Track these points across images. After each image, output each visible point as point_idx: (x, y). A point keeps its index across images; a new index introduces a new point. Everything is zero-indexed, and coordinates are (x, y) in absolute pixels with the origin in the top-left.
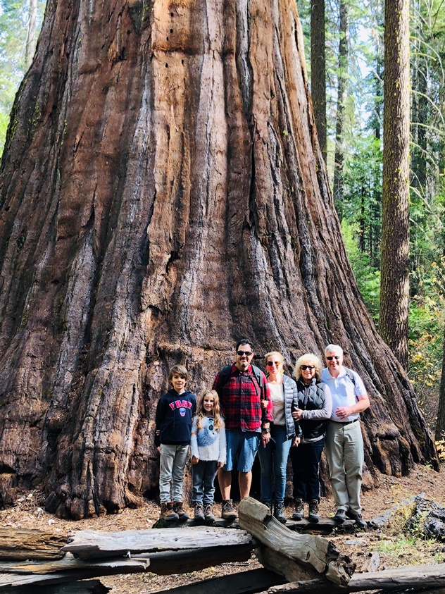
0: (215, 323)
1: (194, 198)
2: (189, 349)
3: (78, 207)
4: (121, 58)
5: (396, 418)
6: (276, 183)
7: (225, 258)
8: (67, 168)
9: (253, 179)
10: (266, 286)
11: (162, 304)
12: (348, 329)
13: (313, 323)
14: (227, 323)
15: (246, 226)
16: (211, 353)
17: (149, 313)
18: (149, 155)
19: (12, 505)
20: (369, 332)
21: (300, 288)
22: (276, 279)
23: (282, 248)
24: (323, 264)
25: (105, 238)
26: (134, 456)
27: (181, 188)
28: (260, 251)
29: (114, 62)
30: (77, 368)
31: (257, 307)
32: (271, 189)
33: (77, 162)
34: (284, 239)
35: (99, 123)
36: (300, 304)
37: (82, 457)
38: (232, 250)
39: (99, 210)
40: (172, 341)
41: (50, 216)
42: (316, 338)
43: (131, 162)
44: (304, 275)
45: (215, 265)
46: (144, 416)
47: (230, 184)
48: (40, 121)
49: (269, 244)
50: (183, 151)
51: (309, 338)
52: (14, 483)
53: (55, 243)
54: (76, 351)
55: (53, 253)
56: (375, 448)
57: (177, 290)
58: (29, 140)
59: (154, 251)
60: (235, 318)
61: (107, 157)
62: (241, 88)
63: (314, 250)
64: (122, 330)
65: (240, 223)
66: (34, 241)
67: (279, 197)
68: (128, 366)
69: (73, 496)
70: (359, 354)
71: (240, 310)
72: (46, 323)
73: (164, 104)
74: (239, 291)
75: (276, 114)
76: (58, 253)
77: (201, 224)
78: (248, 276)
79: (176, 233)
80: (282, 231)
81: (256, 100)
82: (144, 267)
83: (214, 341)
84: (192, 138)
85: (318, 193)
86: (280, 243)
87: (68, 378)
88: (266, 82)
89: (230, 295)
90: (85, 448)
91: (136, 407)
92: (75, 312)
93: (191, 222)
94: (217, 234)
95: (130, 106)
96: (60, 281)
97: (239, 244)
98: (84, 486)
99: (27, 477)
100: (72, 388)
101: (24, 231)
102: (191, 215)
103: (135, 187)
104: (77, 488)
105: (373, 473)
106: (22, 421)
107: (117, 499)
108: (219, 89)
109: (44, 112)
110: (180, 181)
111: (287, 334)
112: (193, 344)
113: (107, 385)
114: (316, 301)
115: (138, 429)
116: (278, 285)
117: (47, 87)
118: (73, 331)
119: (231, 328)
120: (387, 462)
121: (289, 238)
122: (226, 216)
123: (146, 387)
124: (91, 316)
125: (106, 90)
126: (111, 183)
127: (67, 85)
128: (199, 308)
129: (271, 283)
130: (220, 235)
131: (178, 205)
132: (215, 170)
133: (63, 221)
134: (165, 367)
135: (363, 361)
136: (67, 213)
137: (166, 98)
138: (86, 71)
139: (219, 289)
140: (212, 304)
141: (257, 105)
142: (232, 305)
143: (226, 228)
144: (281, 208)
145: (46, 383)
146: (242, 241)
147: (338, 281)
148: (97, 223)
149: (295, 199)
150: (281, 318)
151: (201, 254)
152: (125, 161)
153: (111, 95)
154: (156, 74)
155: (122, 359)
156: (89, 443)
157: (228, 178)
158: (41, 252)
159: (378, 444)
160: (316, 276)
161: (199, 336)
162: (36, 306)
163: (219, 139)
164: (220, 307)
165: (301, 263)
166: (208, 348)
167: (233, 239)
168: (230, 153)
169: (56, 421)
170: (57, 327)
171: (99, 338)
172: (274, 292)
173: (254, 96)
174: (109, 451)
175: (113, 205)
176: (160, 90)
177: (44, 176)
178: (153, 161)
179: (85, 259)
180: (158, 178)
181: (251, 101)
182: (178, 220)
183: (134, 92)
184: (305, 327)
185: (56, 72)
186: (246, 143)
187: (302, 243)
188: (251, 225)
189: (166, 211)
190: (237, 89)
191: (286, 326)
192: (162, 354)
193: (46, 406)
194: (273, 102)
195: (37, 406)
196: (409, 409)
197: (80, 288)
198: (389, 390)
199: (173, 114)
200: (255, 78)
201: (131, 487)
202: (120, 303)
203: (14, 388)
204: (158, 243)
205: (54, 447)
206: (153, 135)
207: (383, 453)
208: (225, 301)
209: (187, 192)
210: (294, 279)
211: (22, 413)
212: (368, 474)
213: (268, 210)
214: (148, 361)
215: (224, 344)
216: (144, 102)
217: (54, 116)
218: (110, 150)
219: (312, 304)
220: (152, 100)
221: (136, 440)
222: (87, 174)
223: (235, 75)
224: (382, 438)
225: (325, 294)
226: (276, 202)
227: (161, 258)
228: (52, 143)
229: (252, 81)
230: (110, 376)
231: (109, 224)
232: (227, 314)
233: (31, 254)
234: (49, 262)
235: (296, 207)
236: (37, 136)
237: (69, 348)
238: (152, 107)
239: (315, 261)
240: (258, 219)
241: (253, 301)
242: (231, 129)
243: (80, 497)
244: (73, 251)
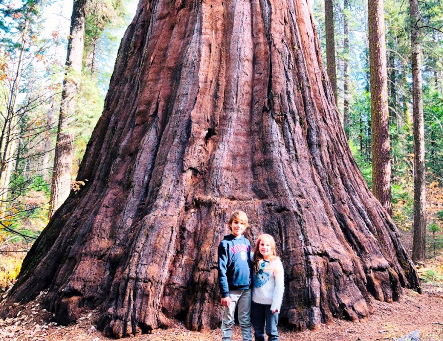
0: (240, 180)
1: (227, 92)
2: (218, 200)
3: (149, 104)
4: (183, 6)
5: (385, 253)
6: (288, 79)
7: (250, 133)
8: (145, 78)
9: (271, 77)
10: (279, 152)
11: (200, 166)
12: (346, 186)
13: (317, 179)
14: (249, 180)
15: (265, 110)
16: (234, 202)
17: (189, 173)
18: (196, 65)
19: (75, 322)
20: (363, 190)
21: (306, 153)
22: (287, 147)
23: (292, 125)
24: (325, 137)
25: (164, 123)
26: (169, 284)
27: (218, 85)
28: (275, 127)
29: (179, 10)
30: (136, 215)
31: (272, 167)
32: (283, 83)
33: (150, 75)
34: (294, 118)
35: (167, 48)
36: (306, 165)
37: (126, 285)
38: (255, 127)
39: (161, 104)
40: (206, 194)
41: (133, 112)
42: (319, 191)
43: (184, 69)
44: (310, 145)
45: (242, 139)
46: (179, 252)
47: (254, 82)
48: (133, 53)
49: (282, 121)
50: (220, 61)
51: (313, 190)
52: (80, 304)
53: (134, 127)
54: (138, 202)
55: (132, 135)
56: (369, 278)
57: (213, 157)
58: (126, 65)
59: (195, 127)
60: (255, 176)
61: (169, 68)
62: (263, 18)
63: (318, 128)
64: (167, 187)
65: (261, 108)
66: (121, 129)
67: (291, 89)
68: (169, 213)
69: (116, 318)
70: (355, 204)
71: (259, 170)
72: (120, 183)
73: (208, 31)
74: (259, 156)
75: (289, 35)
76: (135, 135)
77: (232, 109)
78: (265, 145)
79: (213, 116)
80: (292, 112)
81: (273, 25)
82: (187, 141)
83: (238, 193)
84: (228, 51)
85: (323, 94)
86: (291, 121)
87: (129, 223)
88: (281, 14)
89: (252, 160)
90: (129, 278)
91: (173, 245)
92: (140, 175)
93: (225, 108)
94: (244, 117)
95: (186, 36)
96: (133, 154)
97: (259, 123)
98: (125, 310)
99: (91, 299)
100: (131, 230)
101: (116, 123)
102: (225, 103)
103: (186, 86)
104: (122, 311)
105: (368, 301)
106: (92, 255)
107: (150, 321)
108: (248, 20)
109: (135, 47)
110: (218, 80)
111: (294, 187)
112: (221, 196)
113: (152, 227)
114: (320, 163)
115: (174, 262)
116: (289, 151)
117: (138, 32)
118: (136, 188)
119: (252, 183)
120: (380, 290)
121: (297, 117)
122: (251, 104)
123: (183, 229)
124: (150, 176)
125: (172, 27)
126: (171, 85)
127: (150, 28)
128: (228, 169)
129: (283, 150)
130: (247, 118)
131: (216, 96)
132: (244, 73)
133: (140, 113)
134: (199, 213)
135: (359, 210)
136: (142, 108)
137: (210, 27)
138: (161, 18)
139: (245, 155)
140: (239, 166)
141: (274, 28)
142: (253, 167)
143: (251, 112)
144: (291, 96)
145: (114, 228)
146: (262, 120)
147: (337, 152)
148: (160, 113)
149: (303, 92)
150: (290, 175)
151: (232, 130)
152: (181, 69)
153: (175, 30)
154: (204, 12)
155: (166, 208)
156: (133, 274)
157: (253, 79)
158: (125, 135)
159: (372, 275)
160: (319, 146)
161: (227, 190)
162: (117, 173)
163: (247, 51)
164: (244, 168)
165: (308, 137)
166: (233, 199)
167: (256, 119)
168: (255, 61)
169: (116, 256)
170: (127, 186)
171: (152, 192)
172: (285, 156)
173: (272, 22)
174: (146, 281)
175: (171, 99)
176: (206, 22)
177: (132, 87)
178: (199, 67)
179: (151, 137)
180: (201, 78)
181: (270, 26)
182: (215, 107)
183: (189, 26)
184: (310, 182)
185: (143, 22)
186: (266, 53)
187: (308, 123)
188: (269, 109)
189: (206, 101)
190: (260, 18)
191: (293, 181)
192: (198, 204)
193: (111, 242)
194: (286, 27)
195: (104, 244)
196: (396, 246)
197: (145, 158)
198: (379, 231)
199: (214, 36)
200: (273, 10)
201: (164, 311)
202: (169, 166)
203: (91, 231)
204: (198, 123)
206: (199, 51)
207: (376, 283)
208: (249, 164)
209: (222, 87)
210: (302, 149)
211: (93, 249)
212: (363, 302)
213: (281, 97)
214: (187, 209)
215: (246, 195)
216: (195, 31)
217: (141, 49)
218: (171, 64)
219: (316, 166)
220: (201, 29)
221: (171, 272)
222: (156, 81)
223: (258, 9)
224: (375, 270)
225: (326, 159)
226: (288, 93)
227: (200, 133)
228: (139, 66)
229: (271, 13)
230: (155, 221)
231: (167, 113)
232: (249, 173)
233: (119, 137)
234: (129, 141)
235: (304, 98)
236: (130, 62)
237: (133, 201)
238: (201, 33)
239: (318, 135)
240: (274, 104)
241: (268, 163)
242: (256, 45)
243: (121, 319)
244: (143, 133)
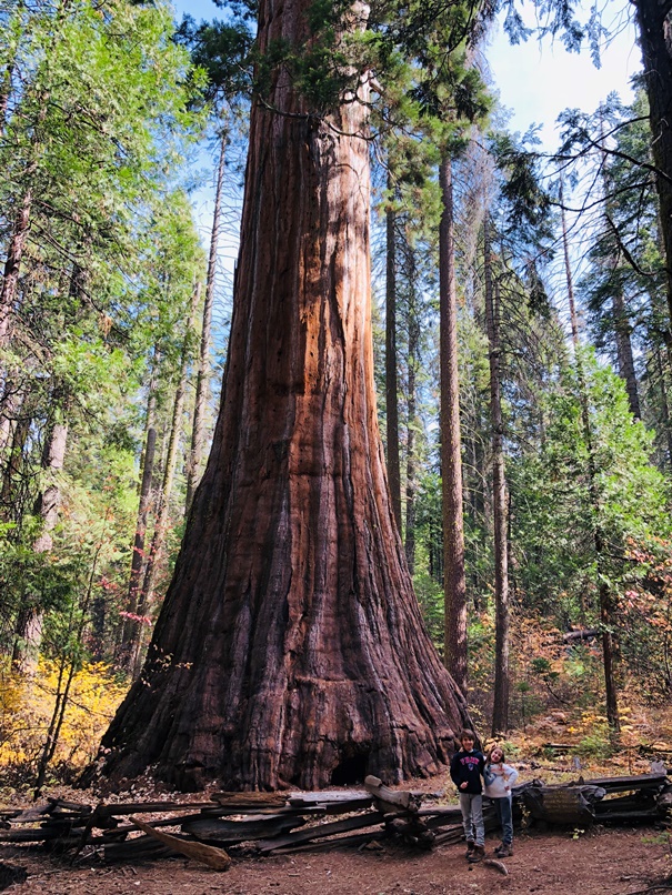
0: (332, 661)
1: (317, 573)
2: (315, 680)
3: (239, 579)
4: (267, 477)
5: (453, 726)
6: (370, 562)
7: (338, 615)
8: (232, 551)
9: (355, 560)
10: (366, 635)
11: (297, 648)
12: (419, 662)
13: (397, 660)
14: (340, 661)
15: (351, 593)
16: (330, 683)
17: (289, 655)
18: (287, 545)
19: (203, 789)
20: (434, 662)
21: (387, 636)
22: (372, 630)
23: (375, 608)
24: (402, 617)
25: (258, 601)
26: (283, 754)
27: (308, 567)
28: (361, 609)
29: (263, 480)
30: (241, 694)
31: (360, 651)
32: (367, 566)
33: (238, 549)
34: (376, 601)
35: (253, 521)
36: (388, 647)
37: (250, 756)
38: (342, 609)
39: (254, 582)
40: (305, 675)
41: (219, 584)
42: (399, 671)
43: (276, 550)
44: (390, 625)
45: (331, 620)
46: (288, 727)
47: (340, 563)
48: (212, 517)
49: (366, 605)
50: (309, 541)
51: (394, 671)
52: (203, 774)
53: (223, 604)
54: (240, 682)
55: (222, 612)
56: (438, 746)
57: (307, 638)
58: (204, 530)
59: (292, 612)
60: (345, 657)
61: (259, 545)
62: (346, 498)
63: (396, 607)
64: (271, 668)
65: (347, 591)
66: (208, 602)
67: (372, 572)
68: (277, 693)
69: (245, 782)
70: (427, 681)
71: (348, 652)
72: (219, 662)
73: (296, 510)
74: (347, 638)
75: (368, 513)
76: (226, 611)
77: (322, 591)
78: (353, 628)
79: (306, 598)
80: (375, 595)
81: (356, 506)
82: (285, 623)
83: (332, 674)
84: (315, 533)
85: (397, 562)
86: (374, 605)
87: (236, 701)
88: (362, 493)
89: (341, 641)
90: (252, 750)
91: (283, 721)
92: (240, 654)
93: (315, 590)
94: (332, 598)
95: (274, 509)
96: (229, 631)
97: (347, 605)
98: (252, 775)
99: (212, 769)
100: (239, 708)
101: (201, 595)
102: (315, 586)
103: (278, 567)
104: (247, 777)
105: (437, 764)
106: (207, 731)
107: (273, 784)
108: (332, 499)
109: (214, 511)
110: (308, 562)
111: (380, 669)
112: (318, 677)
113: (264, 706)
114: (398, 643)
115: (284, 736)
116: (373, 634)
117: (216, 493)
118: (238, 668)
119: (343, 665)
120: (447, 757)
121: (379, 600)
122: (338, 585)
123: (289, 707)
124: (249, 657)
125: (258, 498)
126: (262, 563)
127: (231, 493)
128: (321, 650)
129: (369, 632)
130: (334, 598)
131: (307, 578)
132: (330, 554)
133: (229, 589)
134: (300, 693)
135: (430, 685)
136: (232, 583)
137: (298, 505)
138: (244, 485)
139: (334, 637)
140: (330, 648)
141: (357, 510)
142: (343, 648)
143: (338, 593)
144: (374, 579)
145: (221, 705)
146: (348, 603)
147: (412, 627)
148: (253, 591)
149: (383, 572)
150: (376, 658)
151: (322, 613)
152: (272, 549)
153: (261, 502)
154: (291, 489)
155: (273, 688)
156: (254, 746)
157: (339, 559)
158: (214, 610)
159: (440, 744)
160: (398, 626)
161: (322, 671)
162: (211, 649)
163: (333, 533)
164: (335, 650)
165: (388, 617)
166: (328, 679)
167: (343, 601)
168: (339, 541)
169: (229, 731)
170: (227, 664)
171: (257, 673)
172: (371, 639)
173: (355, 503)
174: (267, 751)
175: (264, 578)
176: (294, 500)
177: (214, 556)
178: (291, 549)
179: (245, 616)
180: (293, 560)
181: (353, 506)
182: (307, 589)
183: (277, 501)
184: (391, 663)
185: (223, 484)
186: (350, 535)
187: (388, 603)
188: (355, 592)
189: (299, 583)
190: (343, 499)
191: (379, 663)
192: (298, 684)
193: (222, 720)
194: (366, 506)
195: (217, 721)
196: (463, 717)
197: (242, 637)
198: (447, 705)
199: (302, 516)
200: (355, 491)
201: (281, 776)
202: (270, 648)
203: (200, 708)
204: (294, 607)
205: (228, 748)
206: (290, 531)
207: (444, 750)
208: (338, 645)
209: (313, 570)
210: (383, 628)
211: (207, 725)
212: (434, 765)
213: (365, 581)
214: (289, 689)
215: (339, 676)
216: (284, 508)
217: (221, 514)
218: (261, 540)
219: (395, 646)
220: (289, 507)
221: (283, 744)
222: (246, 556)
223: (342, 490)
224: (443, 739)
225: (404, 638)
226: (370, 575)
227: (297, 617)
228: (220, 533)
229: (353, 494)
230: (266, 699)
231: (261, 591)
232: (339, 655)
233: (207, 611)
234: (219, 618)
235: (383, 577)
236: (210, 528)
237: (235, 679)
238: (289, 512)
239: (397, 615)
240: (359, 587)
241: (357, 646)
242: (340, 526)
243: (249, 783)
244: (236, 610)
